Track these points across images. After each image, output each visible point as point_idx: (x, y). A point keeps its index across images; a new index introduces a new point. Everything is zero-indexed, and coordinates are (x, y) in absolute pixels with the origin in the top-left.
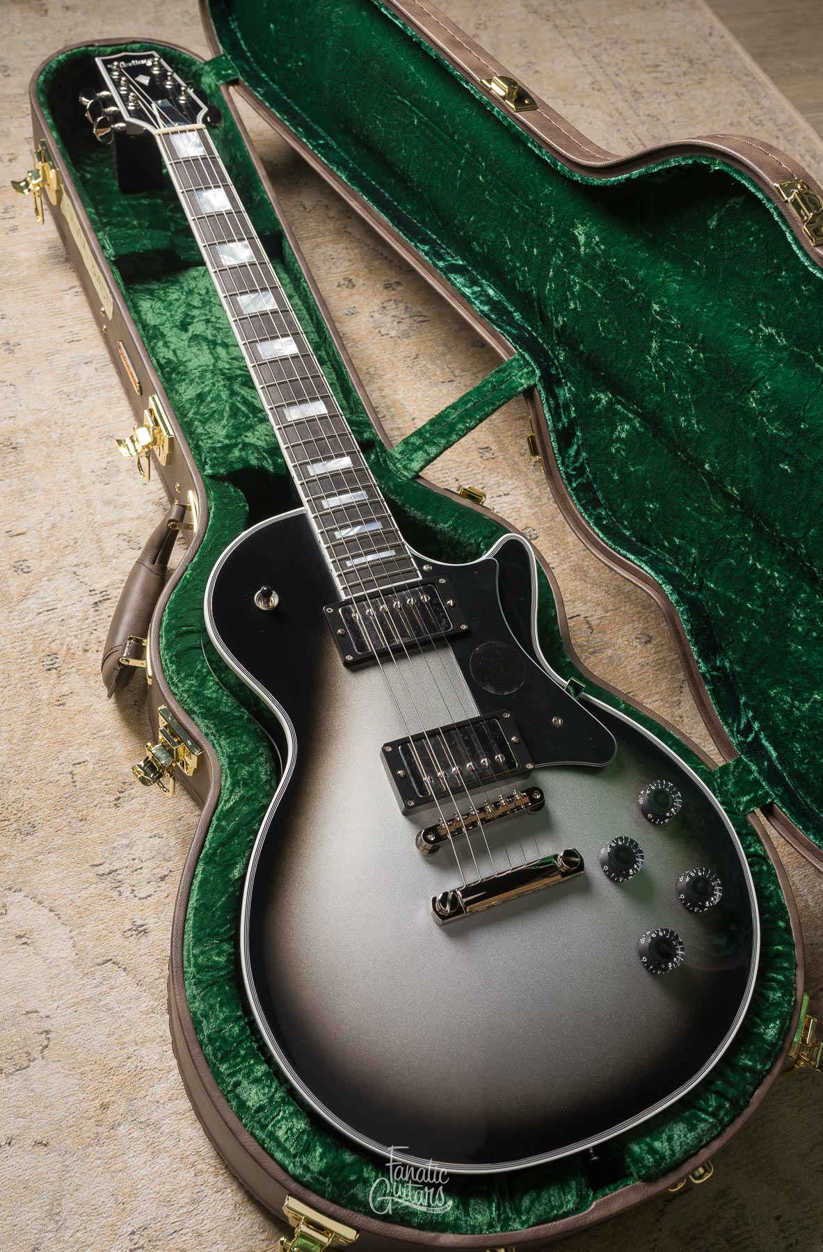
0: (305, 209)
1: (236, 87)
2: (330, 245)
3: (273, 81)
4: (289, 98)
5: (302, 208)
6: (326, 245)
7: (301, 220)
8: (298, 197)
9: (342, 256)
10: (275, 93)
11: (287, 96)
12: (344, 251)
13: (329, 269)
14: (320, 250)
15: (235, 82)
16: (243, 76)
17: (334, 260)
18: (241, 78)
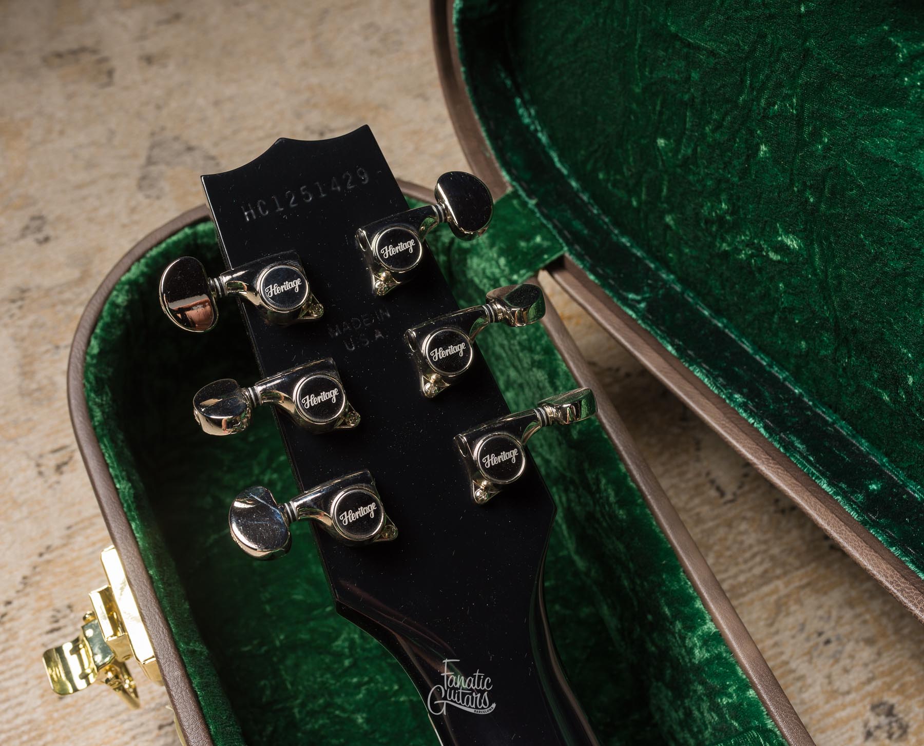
0: (722, 494)
1: (557, 276)
2: (811, 601)
3: (665, 264)
4: (718, 312)
5: (713, 493)
6: (799, 602)
7: (722, 532)
8: (698, 460)
9: (847, 629)
10: (670, 295)
11: (709, 307)
12: (848, 614)
13: (829, 677)
14: (790, 620)
15: (556, 267)
16: (580, 257)
17: (833, 647)
18: (569, 257)
